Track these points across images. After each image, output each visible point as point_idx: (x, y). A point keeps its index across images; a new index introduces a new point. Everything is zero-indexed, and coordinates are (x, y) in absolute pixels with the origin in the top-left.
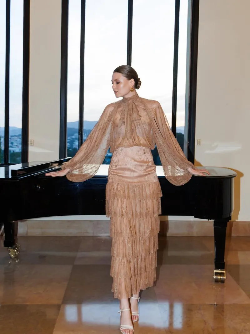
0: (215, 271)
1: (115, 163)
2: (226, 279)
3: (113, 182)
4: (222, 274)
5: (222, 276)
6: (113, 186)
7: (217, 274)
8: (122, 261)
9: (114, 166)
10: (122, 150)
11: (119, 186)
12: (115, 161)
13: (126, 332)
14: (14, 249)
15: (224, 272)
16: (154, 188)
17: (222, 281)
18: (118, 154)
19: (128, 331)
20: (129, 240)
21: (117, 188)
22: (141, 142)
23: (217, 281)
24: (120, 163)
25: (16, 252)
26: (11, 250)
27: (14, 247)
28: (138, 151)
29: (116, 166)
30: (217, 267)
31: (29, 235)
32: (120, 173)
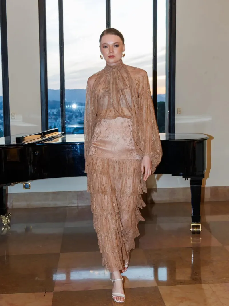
0: (192, 224)
1: (97, 134)
2: (201, 230)
3: (93, 155)
4: (198, 227)
5: (198, 229)
6: (92, 159)
7: (193, 227)
8: (107, 237)
9: (95, 138)
10: (105, 121)
11: (98, 161)
12: (97, 132)
13: (118, 299)
14: (6, 217)
15: (200, 224)
16: (136, 166)
17: (199, 233)
18: (100, 125)
19: (119, 298)
20: (112, 216)
21: (96, 163)
22: (125, 114)
23: (193, 233)
24: (102, 135)
25: (8, 220)
26: (3, 217)
27: (5, 215)
28: (122, 123)
29: (97, 137)
30: (194, 221)
31: (15, 207)
32: (100, 146)
